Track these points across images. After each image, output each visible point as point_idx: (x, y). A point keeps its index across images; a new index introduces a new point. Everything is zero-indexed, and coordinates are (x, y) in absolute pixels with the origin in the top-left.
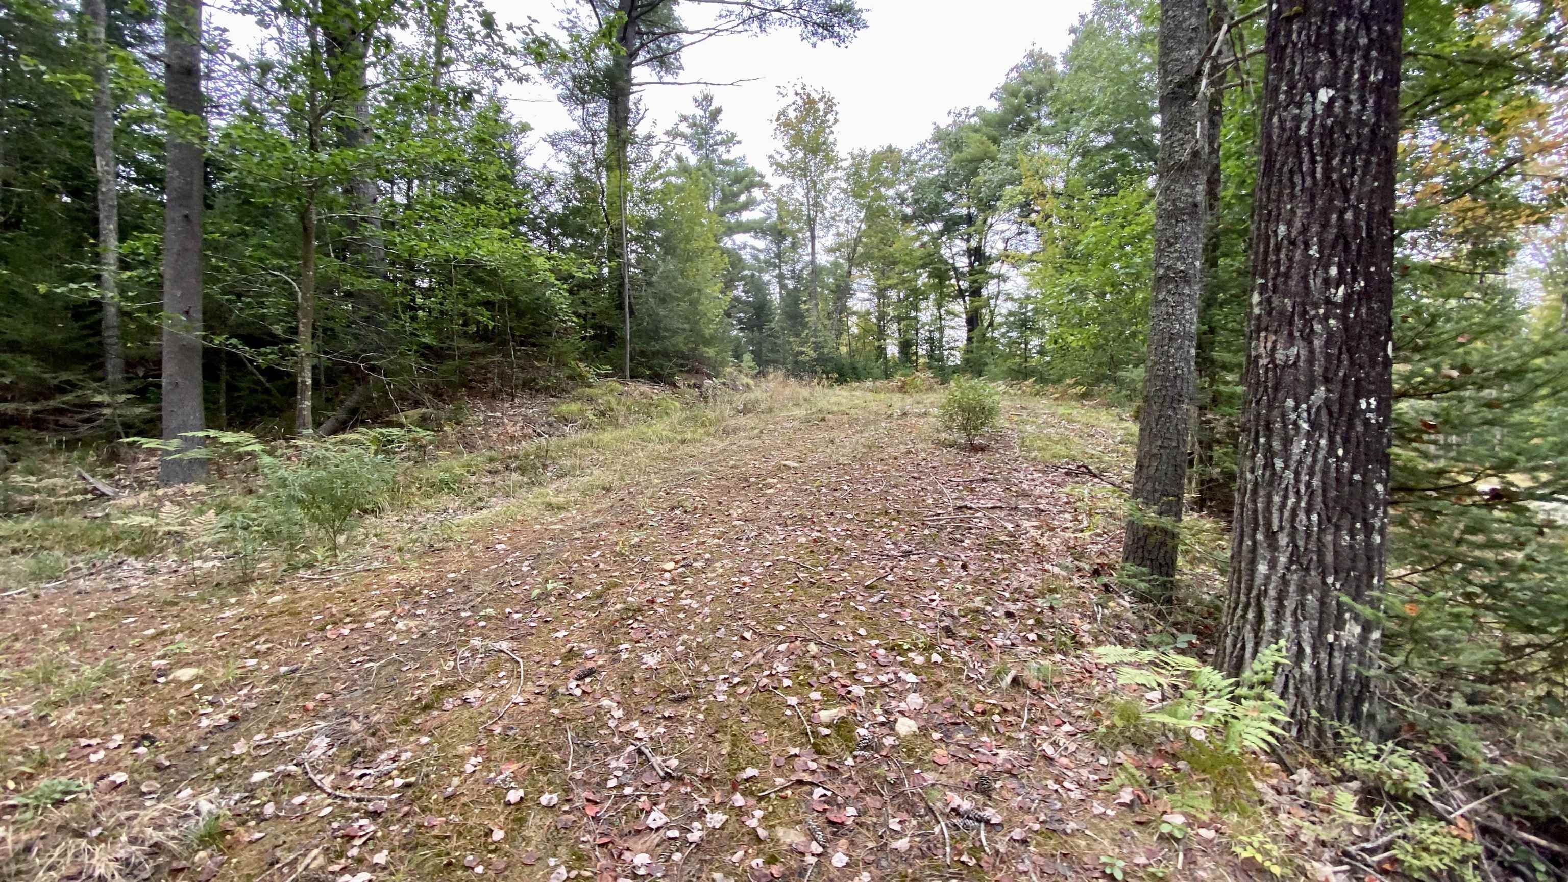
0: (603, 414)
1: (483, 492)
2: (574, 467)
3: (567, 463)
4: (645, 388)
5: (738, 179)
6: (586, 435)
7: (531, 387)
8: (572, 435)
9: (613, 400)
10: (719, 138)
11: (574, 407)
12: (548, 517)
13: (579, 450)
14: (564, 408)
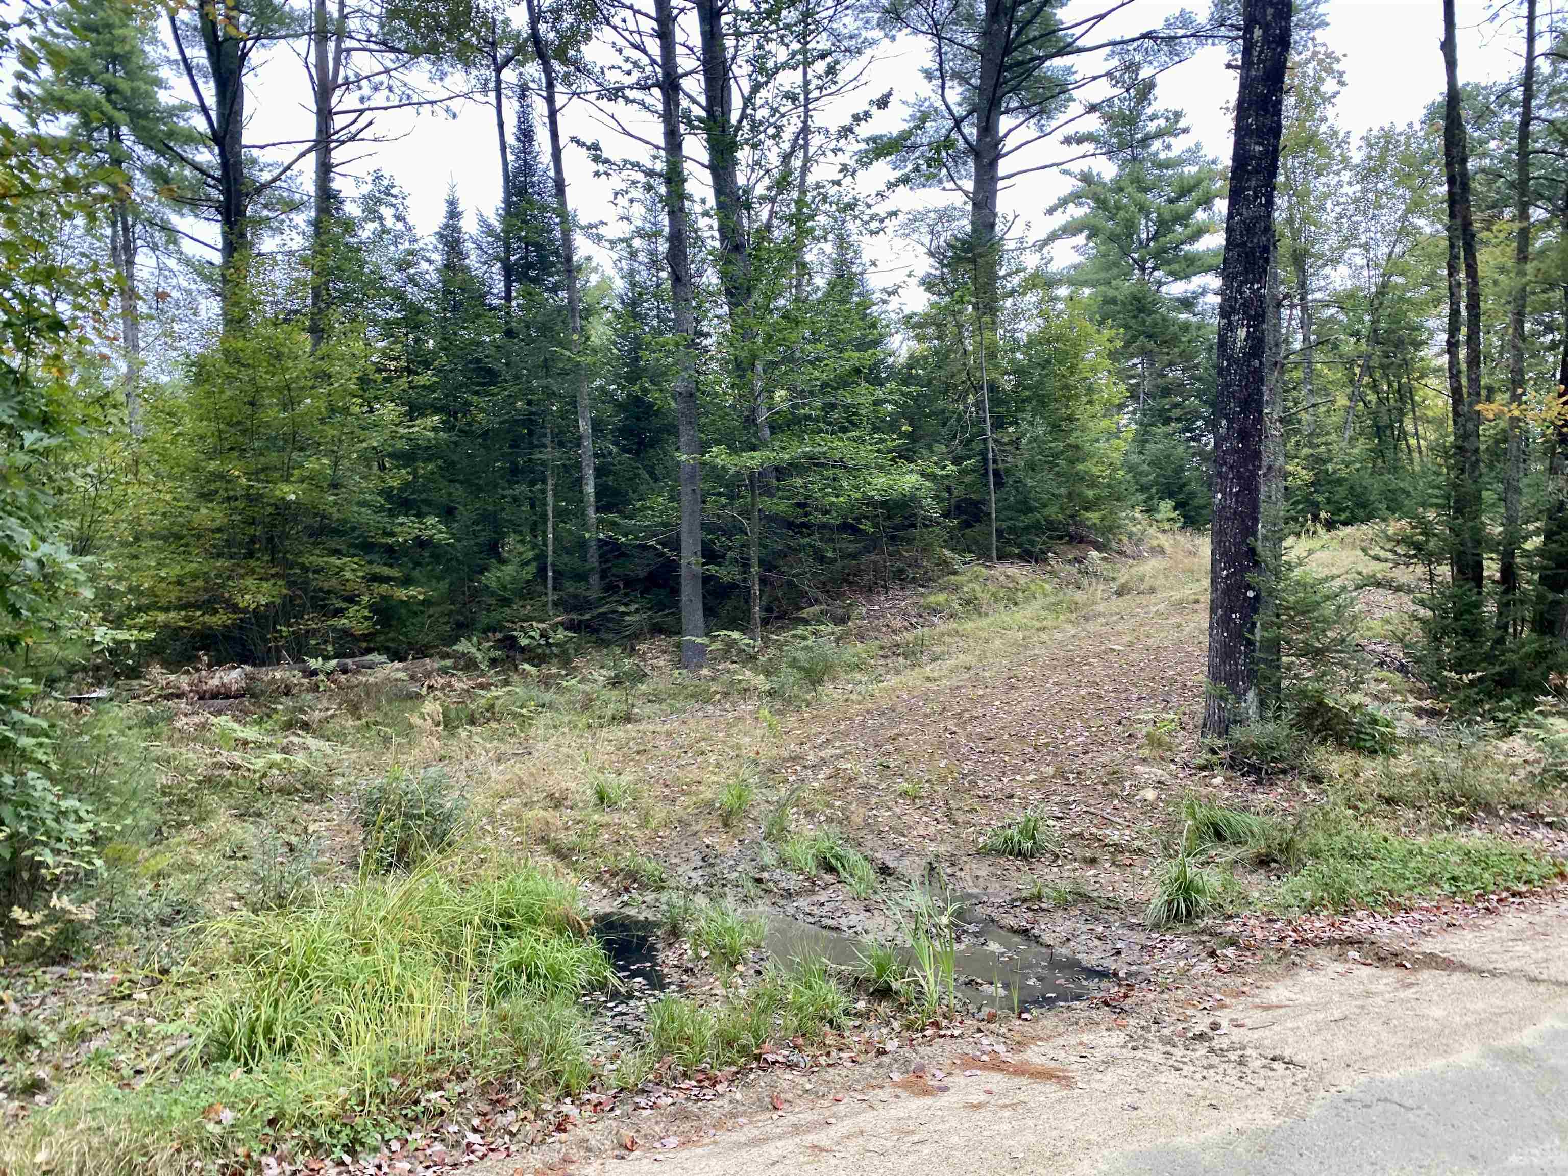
0: (968, 602)
1: (881, 670)
2: (943, 653)
3: (938, 649)
4: (1012, 570)
5: (1184, 191)
6: (952, 625)
7: (901, 577)
8: (942, 626)
9: (978, 588)
10: (1152, 127)
11: (941, 598)
12: (928, 685)
13: (947, 639)
14: (932, 599)
